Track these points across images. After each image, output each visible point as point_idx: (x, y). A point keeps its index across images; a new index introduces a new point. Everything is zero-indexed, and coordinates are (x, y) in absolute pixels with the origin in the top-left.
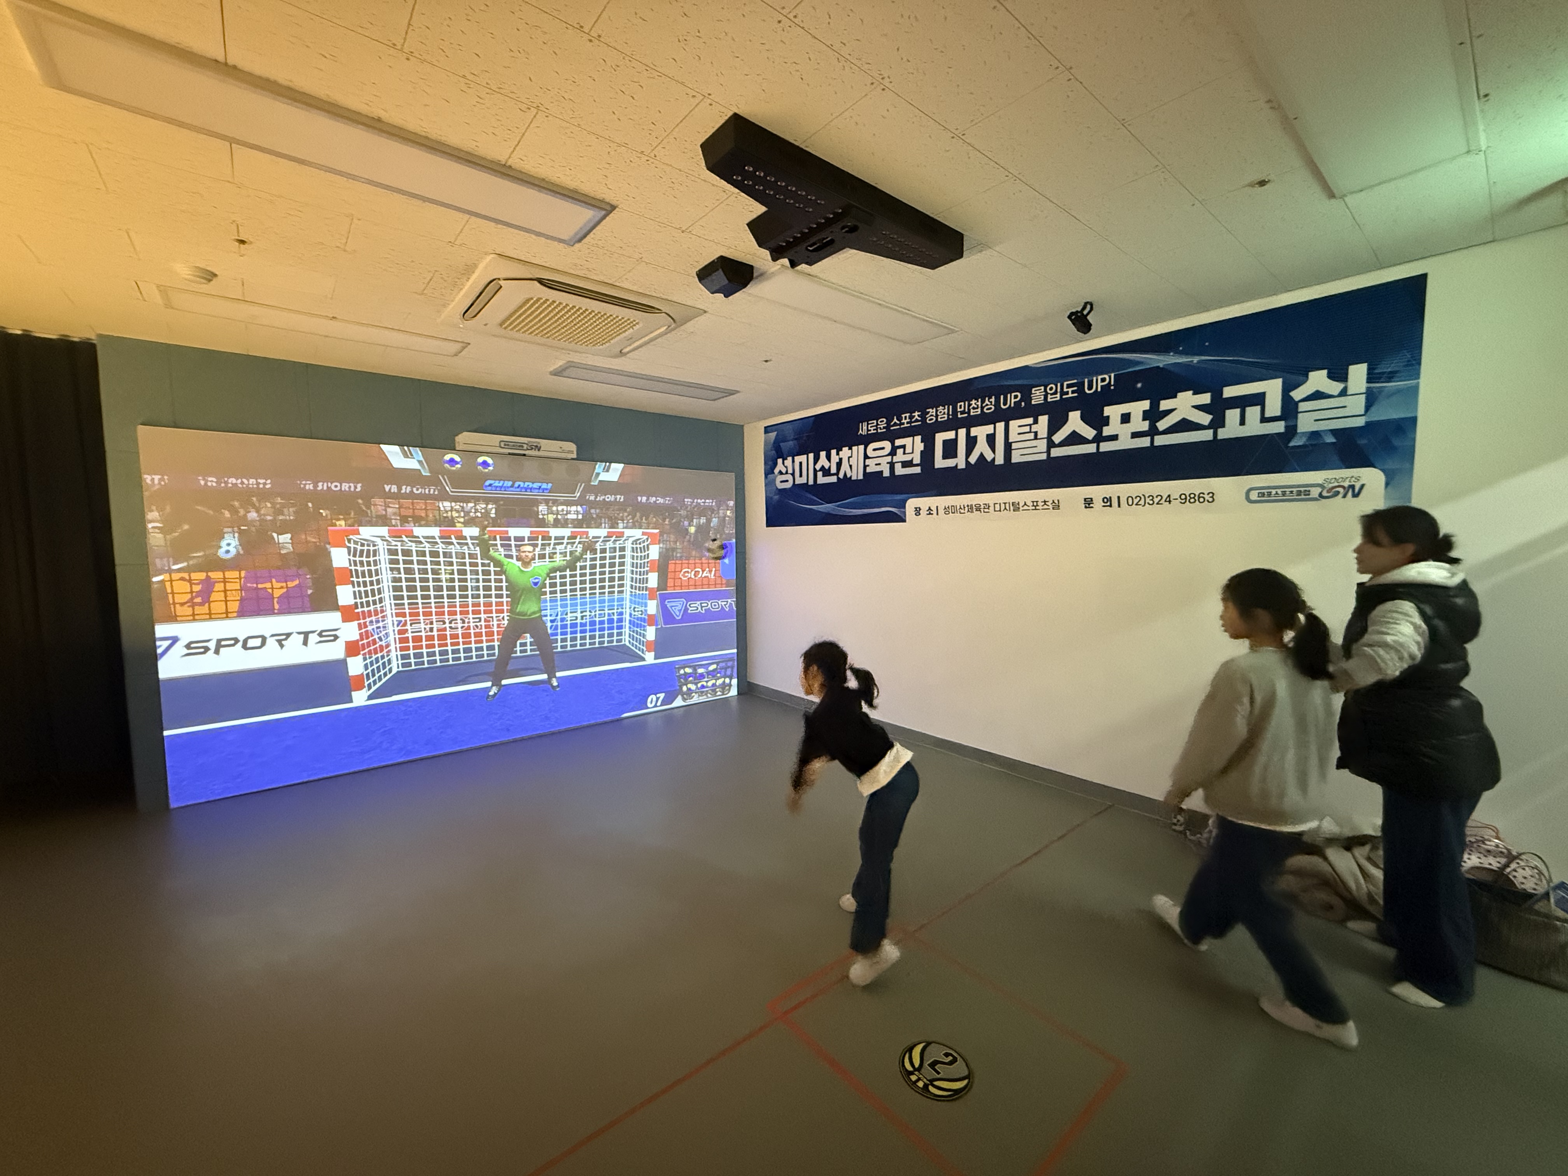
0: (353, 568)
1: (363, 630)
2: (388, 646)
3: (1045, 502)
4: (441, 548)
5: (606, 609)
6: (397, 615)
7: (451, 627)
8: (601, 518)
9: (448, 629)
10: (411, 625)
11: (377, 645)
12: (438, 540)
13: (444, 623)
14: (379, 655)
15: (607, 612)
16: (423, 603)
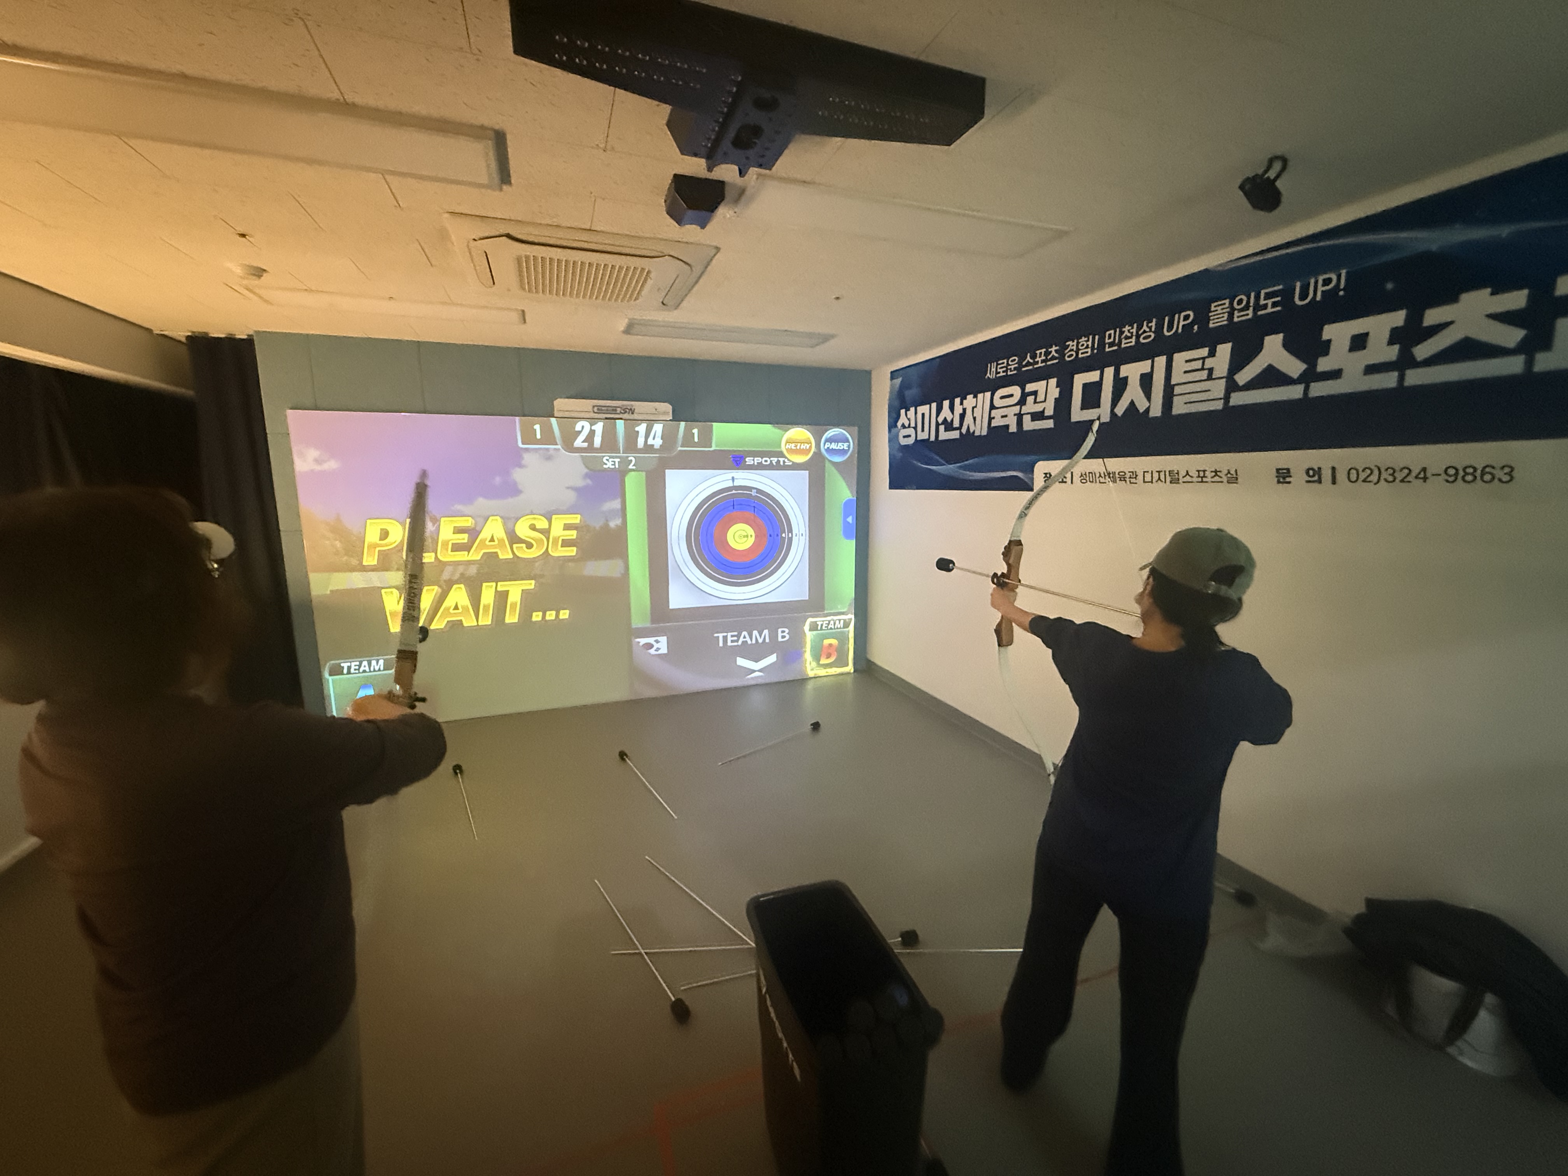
3: (1216, 472)
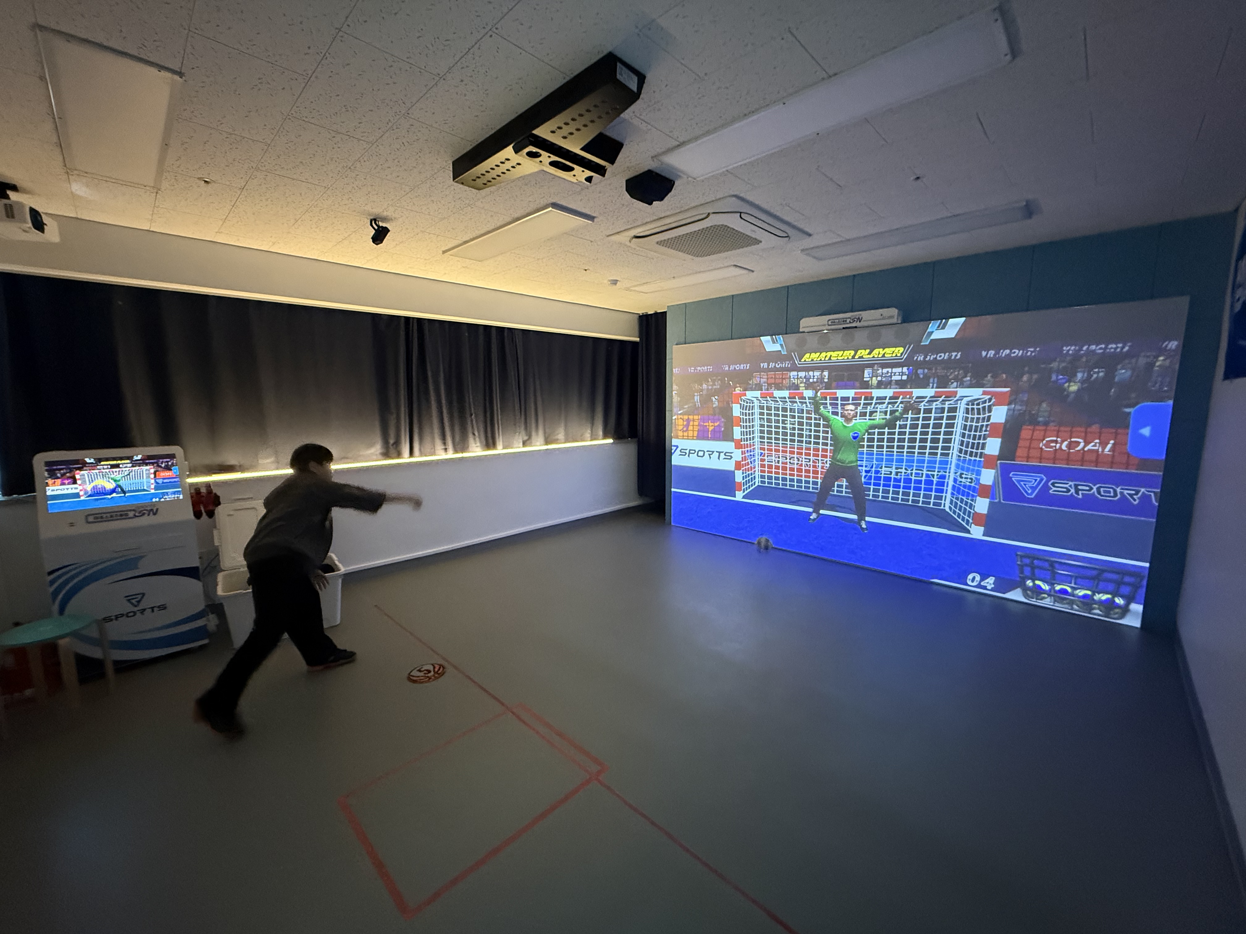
0: (742, 417)
1: (744, 456)
2: (754, 468)
4: (788, 405)
5: (925, 470)
6: (761, 449)
7: (790, 462)
8: (929, 378)
9: (788, 463)
10: (767, 456)
11: (749, 466)
12: (787, 400)
13: (786, 459)
14: (750, 472)
15: (925, 472)
16: (775, 443)
